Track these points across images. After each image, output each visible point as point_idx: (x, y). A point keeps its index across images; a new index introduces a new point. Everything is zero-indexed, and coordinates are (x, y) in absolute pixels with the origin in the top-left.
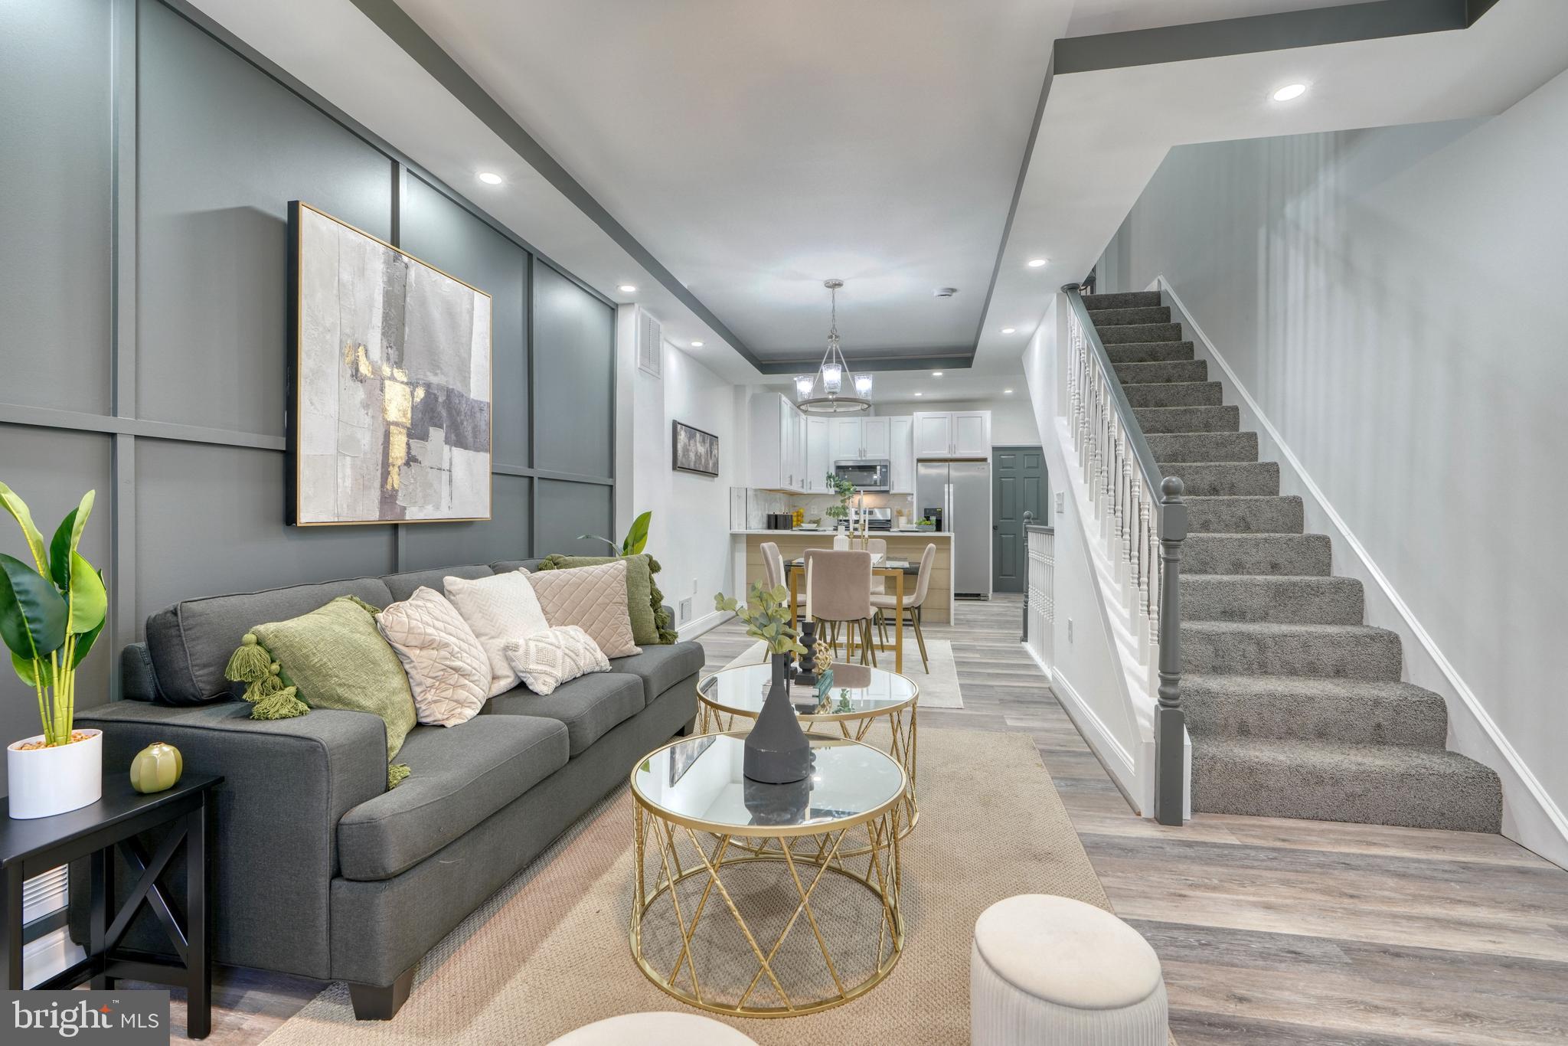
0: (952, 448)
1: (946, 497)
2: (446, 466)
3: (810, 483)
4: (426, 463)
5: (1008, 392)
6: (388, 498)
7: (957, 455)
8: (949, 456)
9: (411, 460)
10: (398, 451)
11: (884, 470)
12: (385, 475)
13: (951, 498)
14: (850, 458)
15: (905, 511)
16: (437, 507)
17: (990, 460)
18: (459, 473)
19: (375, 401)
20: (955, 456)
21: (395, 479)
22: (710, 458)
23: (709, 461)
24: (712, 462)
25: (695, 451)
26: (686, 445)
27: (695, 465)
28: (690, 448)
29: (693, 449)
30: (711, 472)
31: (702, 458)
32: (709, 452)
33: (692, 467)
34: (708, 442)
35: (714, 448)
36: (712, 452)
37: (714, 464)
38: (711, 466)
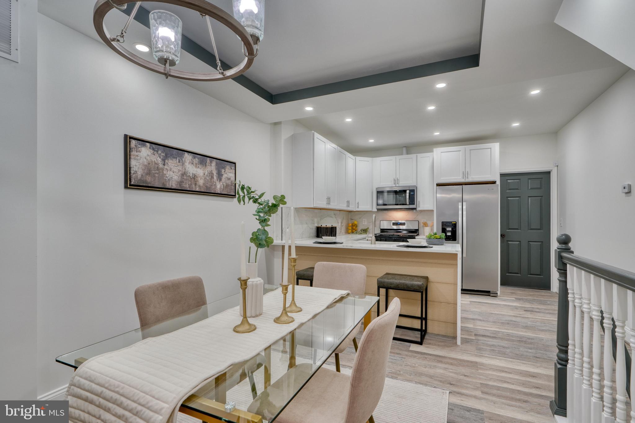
0: (465, 174)
1: (460, 212)
3: (358, 203)
5: (516, 125)
7: (470, 180)
8: (463, 180)
11: (412, 193)
13: (464, 213)
14: (388, 184)
15: (429, 223)
17: (498, 183)
20: (467, 180)
22: (219, 180)
23: (217, 183)
24: (221, 183)
25: (179, 171)
26: (156, 164)
27: (180, 185)
28: (166, 167)
29: (175, 169)
30: (219, 193)
31: (199, 179)
32: (215, 174)
33: (174, 186)
34: (212, 165)
35: (226, 172)
36: (222, 175)
37: (227, 186)
38: (220, 188)
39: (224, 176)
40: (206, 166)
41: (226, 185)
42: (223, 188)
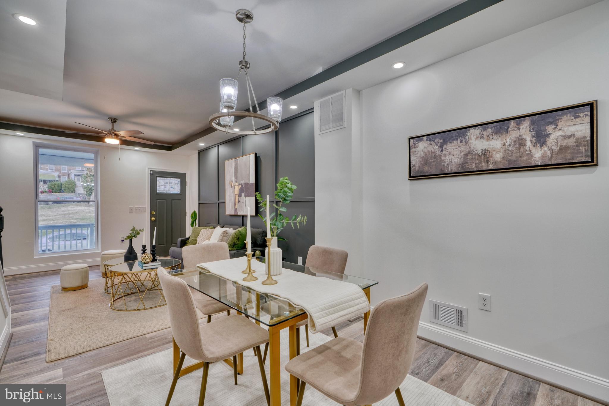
2: (245, 202)
4: (241, 201)
6: (236, 210)
9: (239, 201)
10: (237, 201)
12: (235, 205)
16: (243, 212)
18: (247, 203)
19: (234, 191)
21: (237, 206)
22: (538, 145)
23: (534, 150)
24: (546, 149)
25: (461, 152)
26: (432, 152)
27: (463, 167)
28: (444, 153)
29: (456, 152)
30: (539, 164)
31: (494, 153)
32: (528, 139)
33: (454, 170)
34: (521, 127)
35: (559, 128)
36: (548, 135)
37: (563, 149)
38: (543, 156)
39: (552, 137)
40: (507, 133)
41: (561, 149)
42: (552, 155)
